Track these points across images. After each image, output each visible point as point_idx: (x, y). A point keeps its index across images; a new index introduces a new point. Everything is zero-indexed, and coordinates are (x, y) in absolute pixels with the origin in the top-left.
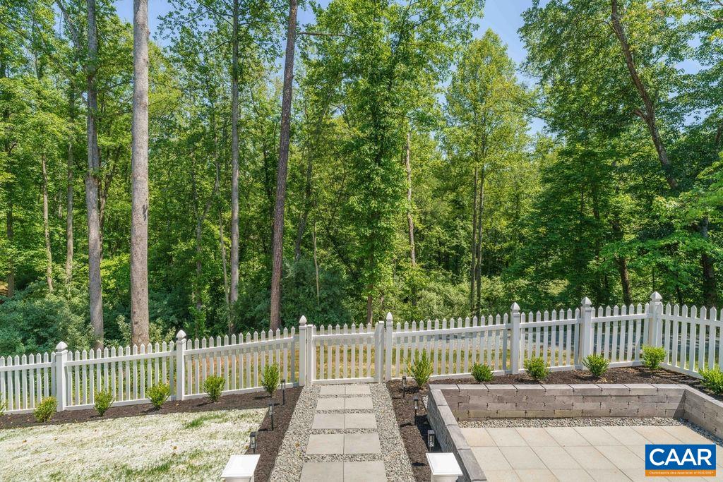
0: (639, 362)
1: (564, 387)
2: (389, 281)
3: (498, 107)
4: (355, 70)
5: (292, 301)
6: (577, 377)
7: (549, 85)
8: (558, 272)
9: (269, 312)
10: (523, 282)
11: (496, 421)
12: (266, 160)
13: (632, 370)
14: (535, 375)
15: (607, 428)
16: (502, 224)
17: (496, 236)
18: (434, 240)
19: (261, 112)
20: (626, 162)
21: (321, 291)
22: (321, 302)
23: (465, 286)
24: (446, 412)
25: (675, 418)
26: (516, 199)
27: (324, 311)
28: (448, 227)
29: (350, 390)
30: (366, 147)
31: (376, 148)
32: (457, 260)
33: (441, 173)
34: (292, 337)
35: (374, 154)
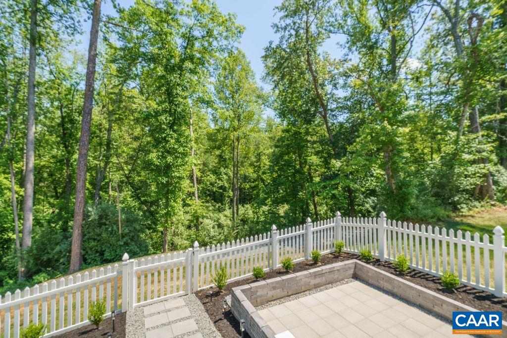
0: (334, 249)
1: (305, 272)
2: (181, 216)
3: (248, 98)
4: (153, 59)
5: (94, 239)
6: (307, 265)
7: (277, 92)
8: (283, 200)
9: (70, 252)
10: (265, 208)
11: (272, 302)
12: (63, 118)
13: (330, 256)
14: (287, 269)
15: (327, 291)
16: (250, 172)
17: (245, 178)
18: (208, 183)
19: (58, 76)
20: (315, 138)
21: (123, 229)
22: (123, 237)
23: (228, 212)
24: (247, 304)
25: (353, 278)
26: (259, 156)
27: (126, 244)
28: (216, 172)
29: (169, 305)
30: (163, 118)
31: (171, 119)
32: (222, 195)
33: (211, 137)
34: (115, 273)
35: (169, 123)
